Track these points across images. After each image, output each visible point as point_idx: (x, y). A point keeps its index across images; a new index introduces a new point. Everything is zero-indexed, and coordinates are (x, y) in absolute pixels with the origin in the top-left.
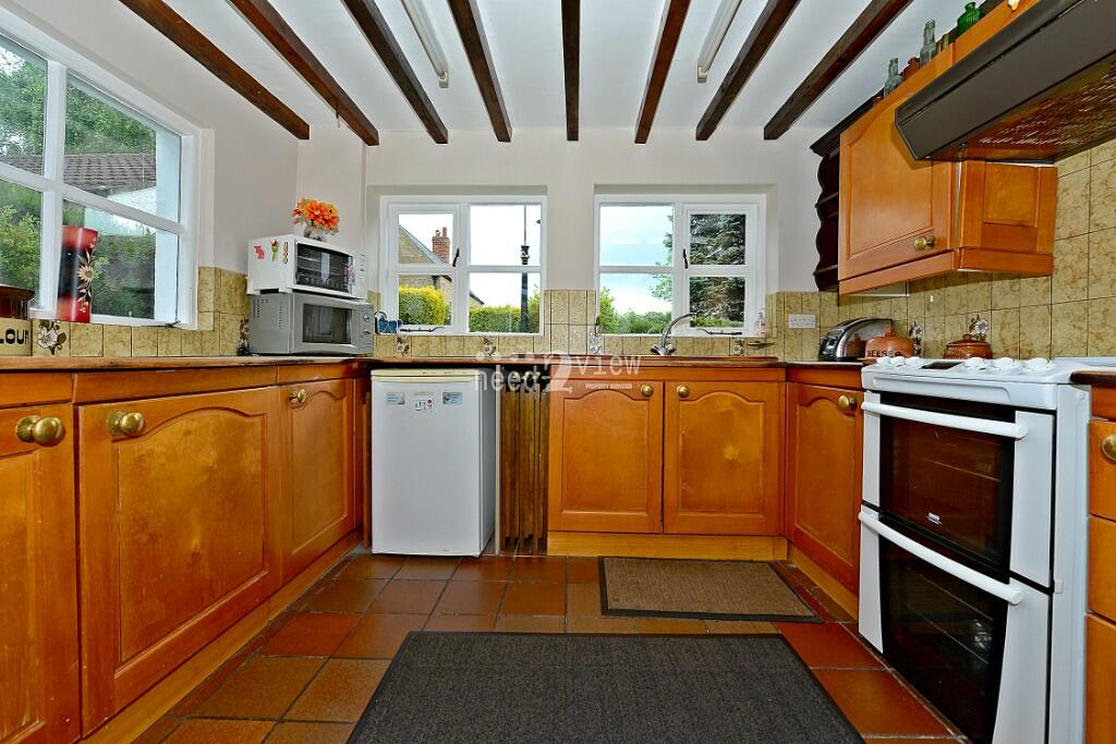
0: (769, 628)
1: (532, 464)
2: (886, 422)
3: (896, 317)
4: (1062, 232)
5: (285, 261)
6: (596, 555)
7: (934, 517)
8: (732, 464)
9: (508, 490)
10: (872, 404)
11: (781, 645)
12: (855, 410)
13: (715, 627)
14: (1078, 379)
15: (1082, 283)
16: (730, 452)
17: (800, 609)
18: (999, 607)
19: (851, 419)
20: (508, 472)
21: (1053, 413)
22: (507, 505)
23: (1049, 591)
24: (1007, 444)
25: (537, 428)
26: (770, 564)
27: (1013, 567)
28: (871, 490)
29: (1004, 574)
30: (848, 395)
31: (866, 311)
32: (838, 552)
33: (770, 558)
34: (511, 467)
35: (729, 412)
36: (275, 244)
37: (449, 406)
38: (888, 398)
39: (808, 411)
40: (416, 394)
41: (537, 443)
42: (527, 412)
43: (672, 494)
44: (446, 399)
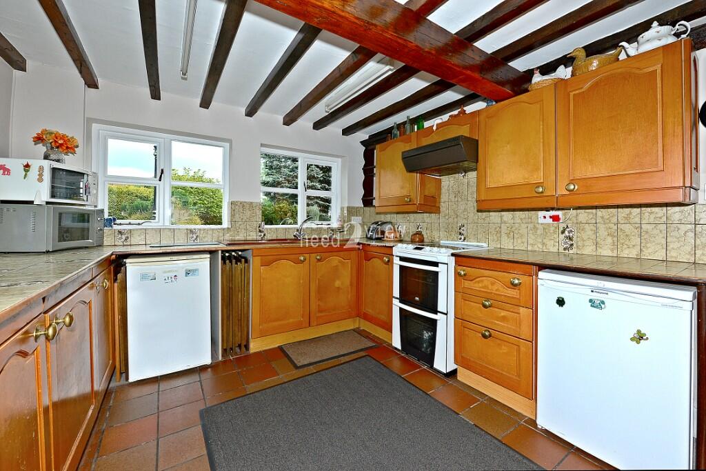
0: (363, 354)
1: (240, 304)
2: (401, 267)
3: (393, 221)
4: (442, 200)
5: (40, 180)
6: (277, 346)
7: (417, 299)
8: (338, 288)
9: (225, 321)
10: (397, 261)
11: (369, 358)
12: (390, 263)
13: (343, 359)
14: (453, 255)
15: (447, 217)
16: (337, 283)
17: (371, 344)
18: (434, 322)
19: (387, 266)
20: (225, 311)
21: (447, 264)
22: (225, 331)
23: (446, 314)
24: (436, 274)
25: (243, 283)
26: (354, 330)
27: (439, 310)
28: (396, 292)
29: (436, 312)
30: (386, 257)
31: (382, 218)
32: (383, 317)
33: (352, 328)
34: (227, 308)
35: (336, 266)
36: (27, 166)
37: (190, 277)
38: (402, 259)
39: (368, 262)
40: (165, 272)
41: (243, 292)
42: (237, 275)
43: (314, 307)
44: (187, 273)
